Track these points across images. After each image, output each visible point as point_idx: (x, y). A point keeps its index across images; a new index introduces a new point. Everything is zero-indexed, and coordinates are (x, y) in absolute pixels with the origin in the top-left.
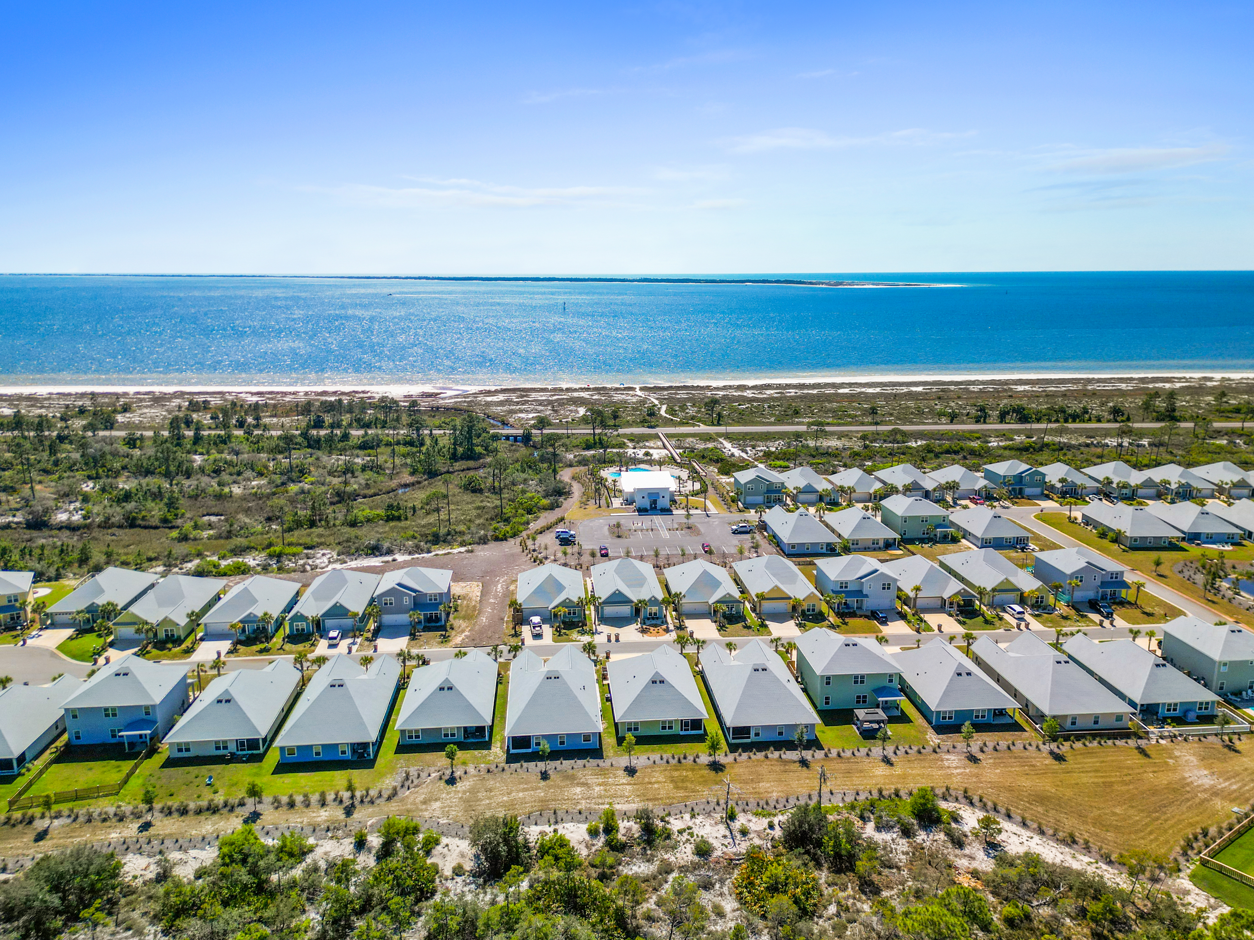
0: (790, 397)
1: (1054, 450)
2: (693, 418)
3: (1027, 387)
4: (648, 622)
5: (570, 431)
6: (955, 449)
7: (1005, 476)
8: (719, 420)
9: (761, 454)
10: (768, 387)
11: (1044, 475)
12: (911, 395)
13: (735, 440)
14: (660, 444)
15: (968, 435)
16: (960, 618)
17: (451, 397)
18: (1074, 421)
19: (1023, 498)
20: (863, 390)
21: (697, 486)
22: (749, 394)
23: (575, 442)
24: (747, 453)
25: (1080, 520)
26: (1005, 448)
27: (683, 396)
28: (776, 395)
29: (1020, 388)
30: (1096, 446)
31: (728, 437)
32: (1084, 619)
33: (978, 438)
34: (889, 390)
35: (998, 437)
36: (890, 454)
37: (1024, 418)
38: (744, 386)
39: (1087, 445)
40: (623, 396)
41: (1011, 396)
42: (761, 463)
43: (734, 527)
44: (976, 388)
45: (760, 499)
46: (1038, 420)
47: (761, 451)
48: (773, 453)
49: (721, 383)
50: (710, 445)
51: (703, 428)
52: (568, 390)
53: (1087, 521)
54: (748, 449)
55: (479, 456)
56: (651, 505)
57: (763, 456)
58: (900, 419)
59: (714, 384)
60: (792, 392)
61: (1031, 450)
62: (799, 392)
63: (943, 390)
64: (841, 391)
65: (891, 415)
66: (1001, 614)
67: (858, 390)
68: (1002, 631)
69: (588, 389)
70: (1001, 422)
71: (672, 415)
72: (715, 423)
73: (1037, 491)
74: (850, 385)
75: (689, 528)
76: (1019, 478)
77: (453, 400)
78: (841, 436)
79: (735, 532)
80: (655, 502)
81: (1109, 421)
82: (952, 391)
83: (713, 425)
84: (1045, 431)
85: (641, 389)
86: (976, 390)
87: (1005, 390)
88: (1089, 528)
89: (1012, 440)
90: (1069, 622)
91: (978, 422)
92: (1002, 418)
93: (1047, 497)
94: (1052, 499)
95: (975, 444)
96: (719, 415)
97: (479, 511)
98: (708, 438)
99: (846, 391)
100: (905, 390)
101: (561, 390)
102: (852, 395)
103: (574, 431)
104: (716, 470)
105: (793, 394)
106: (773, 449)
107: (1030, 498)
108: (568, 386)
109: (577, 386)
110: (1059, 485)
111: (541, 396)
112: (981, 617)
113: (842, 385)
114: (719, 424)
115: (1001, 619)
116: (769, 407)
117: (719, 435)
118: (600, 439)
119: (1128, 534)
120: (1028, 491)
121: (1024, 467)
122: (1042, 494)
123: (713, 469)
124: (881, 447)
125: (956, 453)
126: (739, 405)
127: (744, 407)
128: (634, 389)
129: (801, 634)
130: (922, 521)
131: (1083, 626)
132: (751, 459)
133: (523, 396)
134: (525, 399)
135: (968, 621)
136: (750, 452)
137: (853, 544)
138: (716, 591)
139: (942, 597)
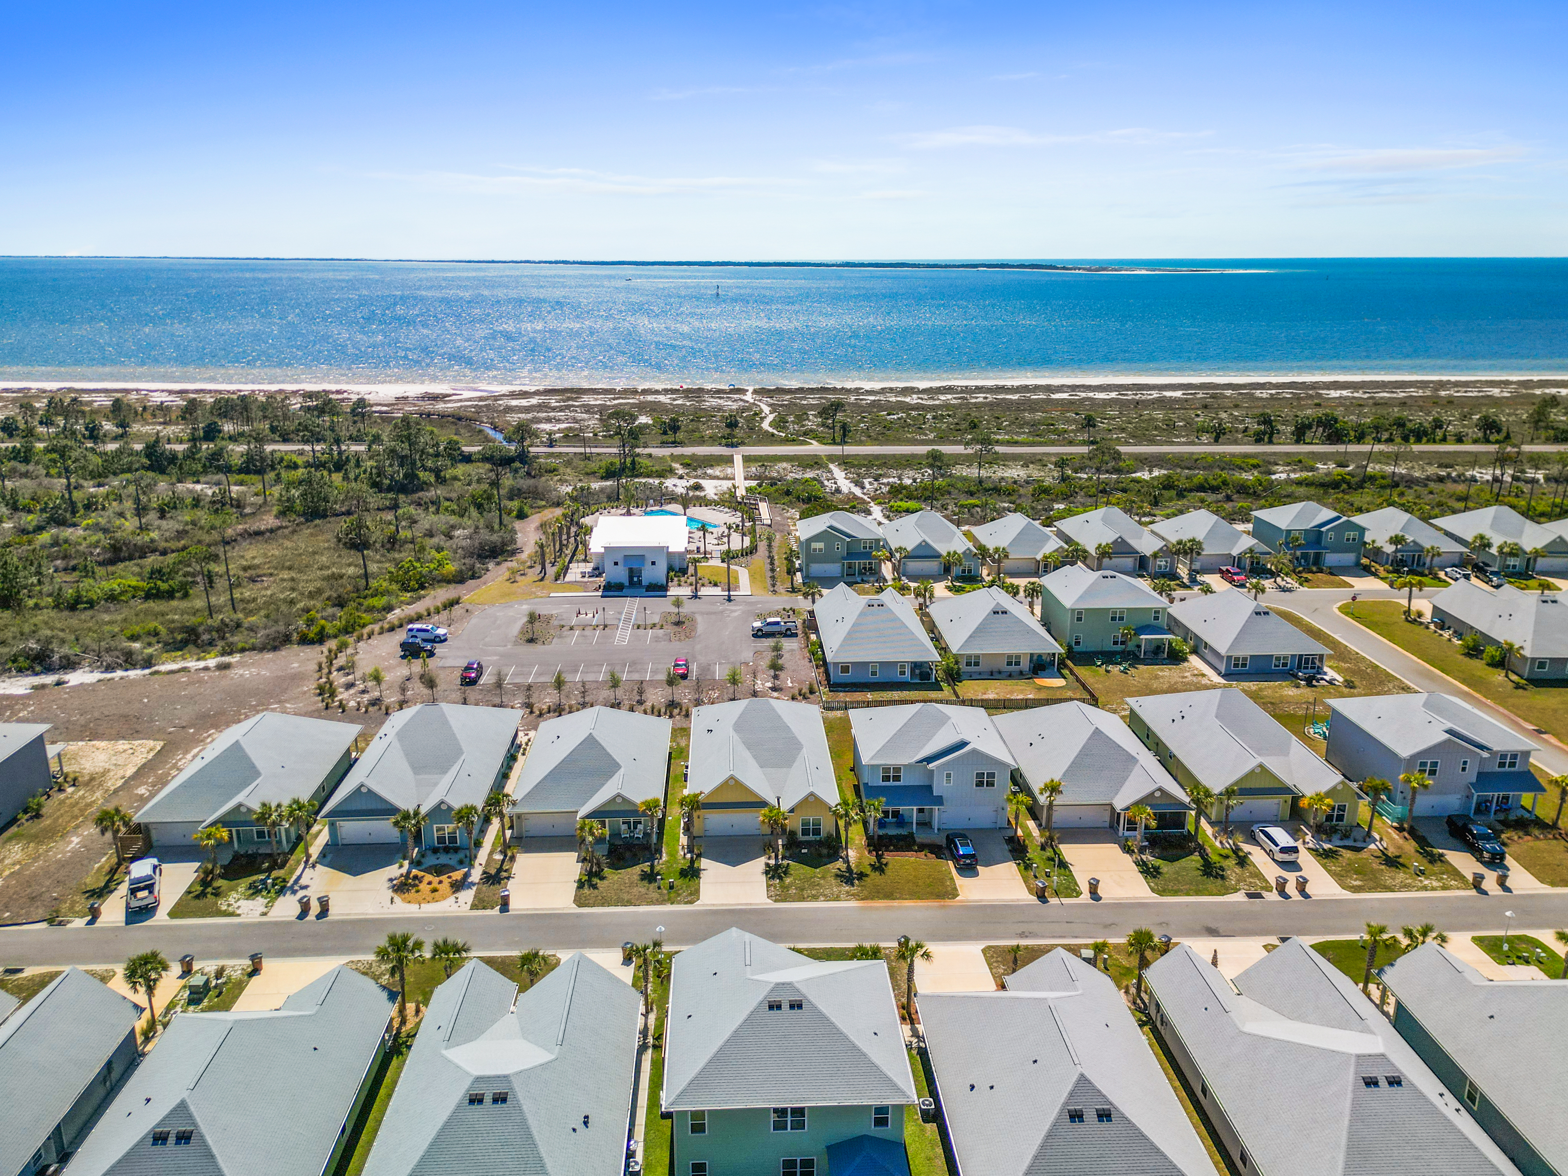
0: (974, 404)
1: (1383, 487)
2: (807, 433)
3: (1345, 393)
4: (431, 860)
6: (1215, 483)
7: (1289, 532)
8: (844, 435)
9: (885, 489)
10: (949, 390)
11: (1362, 530)
12: (1161, 403)
13: (854, 466)
14: (727, 471)
15: (1239, 462)
16: (1147, 857)
17: (470, 400)
18: (1419, 440)
19: (1321, 571)
20: (1091, 395)
22: (913, 399)
23: (593, 466)
24: (863, 488)
25: (1427, 617)
26: (1299, 483)
27: (810, 402)
28: (953, 402)
29: (1334, 394)
30: (1455, 481)
31: (845, 462)
32: (1437, 867)
33: (1255, 467)
34: (1130, 396)
35: (1289, 464)
36: (1104, 491)
37: (1335, 435)
38: (912, 388)
39: (1441, 479)
40: (721, 402)
41: (1318, 405)
42: (880, 504)
43: (757, 624)
44: (1264, 394)
45: (834, 569)
46: (1360, 438)
47: (888, 484)
48: (905, 488)
49: (877, 386)
50: (809, 475)
51: (814, 448)
52: (645, 392)
53: (1443, 620)
54: (868, 480)
56: (631, 578)
57: (889, 492)
58: (1134, 437)
59: (867, 386)
60: (980, 398)
61: (1344, 486)
62: (990, 397)
63: (1213, 396)
65: (1123, 430)
66: (1246, 847)
67: (1083, 395)
68: (1239, 897)
70: (1297, 442)
71: (778, 428)
72: (838, 440)
73: (1348, 558)
74: (1074, 388)
75: (678, 623)
76: (1316, 536)
78: (1028, 461)
79: (759, 634)
80: (635, 573)
81: (1475, 442)
82: (1227, 397)
83: (834, 443)
84: (1369, 456)
85: (755, 392)
86: (1264, 396)
87: (1311, 396)
88: (1446, 634)
89: (1312, 469)
90: (1401, 876)
91: (1259, 441)
92: (1300, 434)
93: (1367, 571)
94: (1375, 574)
95: (1249, 477)
96: (845, 428)
97: (325, 584)
98: (815, 462)
99: (1065, 396)
100: (1155, 394)
101: (635, 392)
102: (1071, 402)
104: (796, 513)
105: (981, 400)
106: (909, 482)
107: (1333, 571)
108: (646, 386)
110: (1389, 549)
111: (596, 399)
112: (1196, 857)
113: (1060, 389)
114: (843, 442)
115: (1243, 861)
116: (934, 418)
117: (832, 458)
119: (1527, 653)
120: (1331, 559)
121: (1327, 514)
122: (1358, 564)
123: (790, 513)
124: (1090, 479)
125: (1214, 489)
126: (889, 414)
127: (895, 417)
128: (743, 391)
129: (769, 901)
130: (1113, 619)
131: (1434, 889)
132: (865, 497)
133: (569, 399)
134: (571, 403)
135: (1166, 868)
136: (868, 486)
137: (968, 664)
138: (603, 785)
139: (1111, 807)
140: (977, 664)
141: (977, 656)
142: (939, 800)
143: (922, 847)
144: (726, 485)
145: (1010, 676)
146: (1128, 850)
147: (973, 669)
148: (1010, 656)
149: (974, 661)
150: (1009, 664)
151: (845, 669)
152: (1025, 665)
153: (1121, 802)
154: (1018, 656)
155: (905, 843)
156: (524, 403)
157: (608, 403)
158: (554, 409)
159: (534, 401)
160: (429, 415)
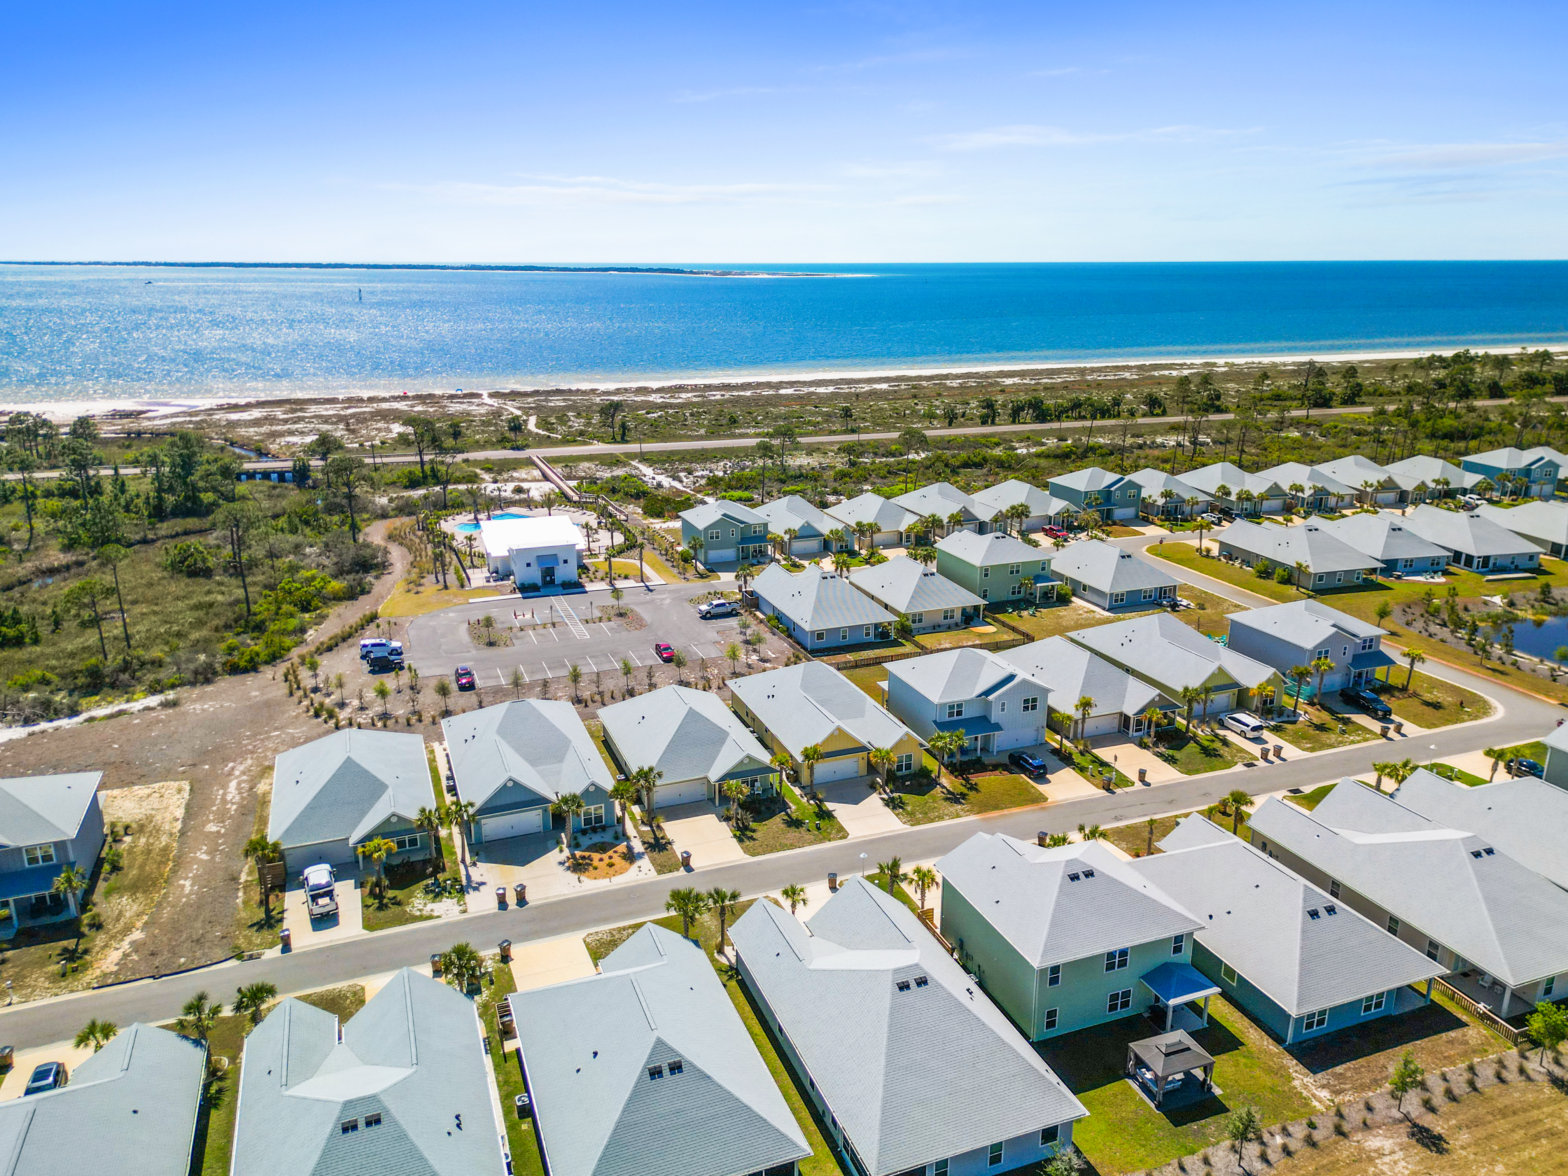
0: (716, 401)
1: (1102, 455)
2: (581, 433)
3: (1016, 380)
4: (585, 841)
5: (378, 460)
6: (976, 460)
7: (1086, 493)
8: (624, 435)
9: (703, 482)
10: (681, 388)
11: (1139, 488)
12: (877, 395)
13: (655, 462)
14: (537, 473)
15: (983, 441)
16: (1162, 749)
17: (166, 417)
18: (1103, 417)
19: (1115, 524)
20: (812, 389)
21: (619, 539)
22: (656, 398)
23: (389, 477)
24: (681, 481)
25: (1215, 552)
26: (1038, 456)
27: (558, 404)
28: (696, 399)
29: (1009, 381)
30: (1150, 448)
31: (644, 458)
32: (1350, 727)
33: (997, 444)
35: (1021, 441)
36: (889, 472)
37: (1042, 416)
38: (645, 388)
39: (1140, 447)
40: (464, 406)
41: (1003, 391)
42: (708, 495)
43: (704, 607)
44: (955, 383)
45: (729, 554)
46: (1058, 418)
47: (703, 477)
48: (721, 479)
49: (612, 386)
50: (619, 472)
51: (598, 448)
52: (371, 400)
53: (1230, 552)
54: (682, 474)
55: (209, 509)
56: (544, 578)
57: (708, 485)
58: (878, 425)
59: (602, 387)
60: (717, 396)
61: (1073, 457)
62: (727, 395)
63: (914, 387)
64: (782, 392)
66: (1221, 732)
67: (806, 390)
68: (1239, 768)
69: (405, 398)
70: (1014, 422)
71: (548, 430)
72: (618, 438)
73: (1130, 512)
74: (791, 384)
75: (621, 615)
76: (1107, 493)
77: (168, 421)
78: (811, 450)
79: (706, 617)
80: (548, 573)
81: (1144, 415)
82: (924, 388)
83: (615, 441)
84: (1077, 431)
85: (491, 396)
86: (955, 385)
87: (991, 384)
88: (1237, 564)
89: (1043, 444)
90: (1333, 737)
91: (984, 423)
92: (1015, 415)
93: (1146, 521)
94: (1153, 523)
95: (998, 452)
96: (624, 426)
97: (201, 614)
98: (613, 461)
99: (790, 391)
100: (867, 388)
101: (361, 400)
102: (800, 397)
103: (385, 460)
104: (640, 511)
105: (718, 397)
106: (721, 474)
107: (1125, 523)
108: (372, 394)
109: (386, 394)
110: (1161, 502)
111: (327, 409)
112: (1192, 744)
113: (780, 385)
114: (624, 441)
115: (1225, 742)
116: (692, 415)
117: (630, 456)
118: (433, 469)
119: (1311, 570)
120: (1119, 513)
121: (1111, 477)
122: (1137, 516)
123: (634, 511)
124: (873, 463)
125: (978, 465)
126: (648, 413)
127: (655, 415)
128: (479, 396)
129: (905, 826)
130: (1012, 572)
131: (1359, 742)
132: (688, 490)
133: (296, 411)
134: (299, 414)
135: (1177, 754)
136: (685, 480)
137: (914, 622)
138: (719, 751)
139: (1121, 714)
140: (920, 621)
141: (921, 614)
142: (997, 727)
143: (995, 767)
144: (547, 487)
145: (949, 628)
146: (1142, 745)
147: (917, 625)
148: (946, 612)
149: (918, 618)
150: (946, 618)
151: (820, 636)
152: (958, 616)
153: (1131, 709)
154: (953, 611)
155: (979, 766)
156: (245, 416)
157: (342, 413)
158: (286, 421)
160: (139, 434)
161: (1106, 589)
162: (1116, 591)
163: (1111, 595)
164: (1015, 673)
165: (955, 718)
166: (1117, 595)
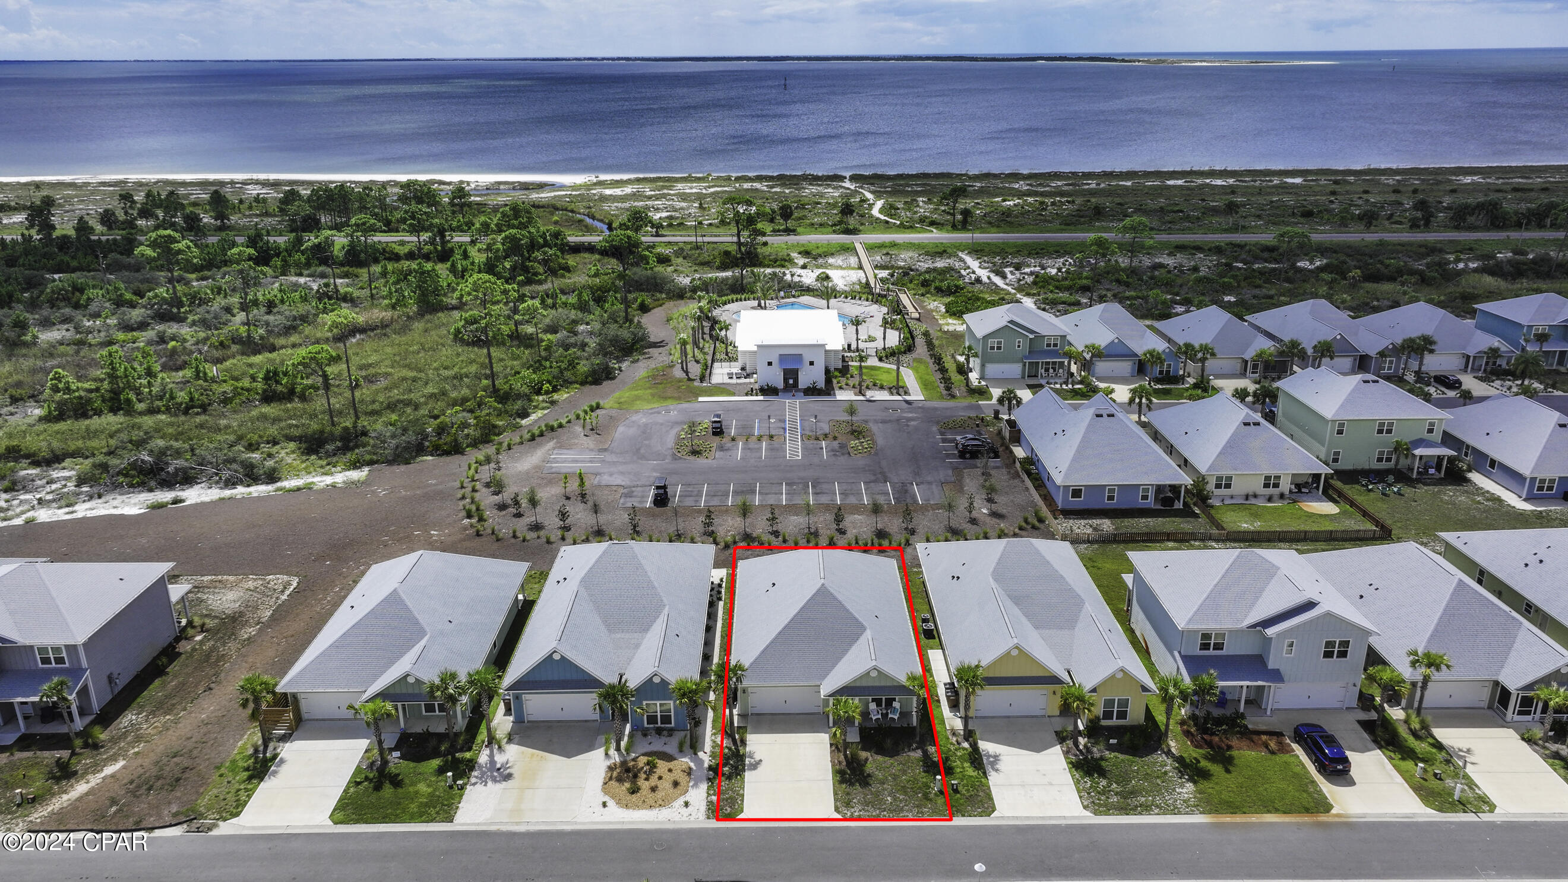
0: (1088, 190)
2: (922, 220)
3: (1476, 179)
4: (642, 745)
5: (700, 239)
7: (1530, 327)
8: (965, 222)
9: (1030, 279)
10: (1055, 176)
13: (986, 255)
14: (853, 261)
20: (1207, 181)
21: (893, 339)
22: (1021, 185)
24: (1005, 278)
27: (915, 188)
28: (1066, 188)
31: (977, 251)
33: (1424, 256)
35: (1461, 253)
38: (1017, 175)
40: (820, 189)
42: (1028, 295)
44: (1392, 179)
45: (1013, 369)
46: (1524, 225)
47: (1032, 273)
48: (1052, 278)
50: (940, 264)
51: (935, 236)
54: (1007, 270)
56: (786, 380)
57: (1035, 283)
60: (1093, 184)
62: (1104, 184)
64: (1171, 182)
69: (759, 178)
71: (891, 216)
72: (958, 227)
74: (1185, 174)
75: (853, 433)
78: (1175, 249)
80: (791, 376)
82: (1351, 183)
83: (954, 230)
84: (1547, 242)
85: (854, 178)
86: (1392, 182)
87: (1440, 183)
91: (1413, 228)
92: (1458, 221)
96: (967, 216)
98: (940, 251)
99: (1180, 182)
100: (1276, 181)
102: (1190, 188)
103: (707, 239)
104: (943, 309)
105: (1094, 186)
106: (1054, 271)
113: (1171, 175)
114: (963, 230)
117: (961, 247)
118: (751, 252)
123: (936, 305)
126: (1004, 201)
127: (1011, 203)
128: (842, 178)
129: (1088, 813)
130: (1380, 431)
132: (1009, 288)
133: (663, 187)
134: (665, 191)
136: (1009, 276)
137: (1218, 486)
138: (846, 651)
139: (1496, 683)
140: (1227, 487)
141: (1229, 477)
142: (1276, 676)
143: (1257, 735)
144: (856, 276)
145: (1269, 501)
146: (1526, 737)
147: (1224, 491)
148: (1269, 477)
149: (1224, 483)
150: (1266, 485)
151: (1077, 493)
152: (1286, 486)
153: (1514, 679)
154: (1278, 477)
155: (1239, 730)
156: (618, 192)
157: (704, 191)
158: (650, 198)
159: (628, 190)
160: (525, 205)
161: (1526, 471)
162: (1540, 476)
163: (1533, 480)
164: (1316, 598)
165: (1211, 652)
166: (1543, 481)
